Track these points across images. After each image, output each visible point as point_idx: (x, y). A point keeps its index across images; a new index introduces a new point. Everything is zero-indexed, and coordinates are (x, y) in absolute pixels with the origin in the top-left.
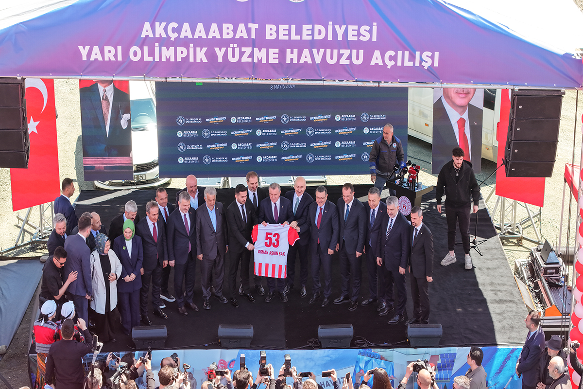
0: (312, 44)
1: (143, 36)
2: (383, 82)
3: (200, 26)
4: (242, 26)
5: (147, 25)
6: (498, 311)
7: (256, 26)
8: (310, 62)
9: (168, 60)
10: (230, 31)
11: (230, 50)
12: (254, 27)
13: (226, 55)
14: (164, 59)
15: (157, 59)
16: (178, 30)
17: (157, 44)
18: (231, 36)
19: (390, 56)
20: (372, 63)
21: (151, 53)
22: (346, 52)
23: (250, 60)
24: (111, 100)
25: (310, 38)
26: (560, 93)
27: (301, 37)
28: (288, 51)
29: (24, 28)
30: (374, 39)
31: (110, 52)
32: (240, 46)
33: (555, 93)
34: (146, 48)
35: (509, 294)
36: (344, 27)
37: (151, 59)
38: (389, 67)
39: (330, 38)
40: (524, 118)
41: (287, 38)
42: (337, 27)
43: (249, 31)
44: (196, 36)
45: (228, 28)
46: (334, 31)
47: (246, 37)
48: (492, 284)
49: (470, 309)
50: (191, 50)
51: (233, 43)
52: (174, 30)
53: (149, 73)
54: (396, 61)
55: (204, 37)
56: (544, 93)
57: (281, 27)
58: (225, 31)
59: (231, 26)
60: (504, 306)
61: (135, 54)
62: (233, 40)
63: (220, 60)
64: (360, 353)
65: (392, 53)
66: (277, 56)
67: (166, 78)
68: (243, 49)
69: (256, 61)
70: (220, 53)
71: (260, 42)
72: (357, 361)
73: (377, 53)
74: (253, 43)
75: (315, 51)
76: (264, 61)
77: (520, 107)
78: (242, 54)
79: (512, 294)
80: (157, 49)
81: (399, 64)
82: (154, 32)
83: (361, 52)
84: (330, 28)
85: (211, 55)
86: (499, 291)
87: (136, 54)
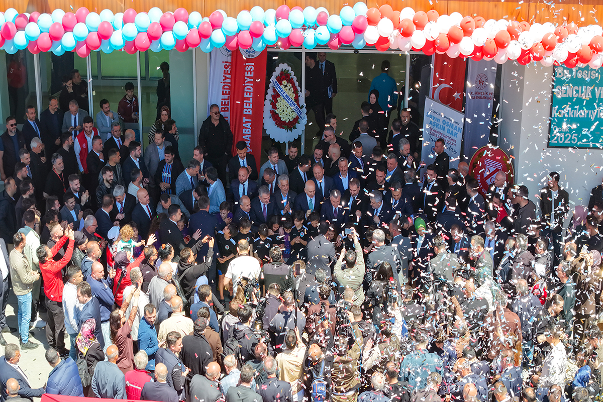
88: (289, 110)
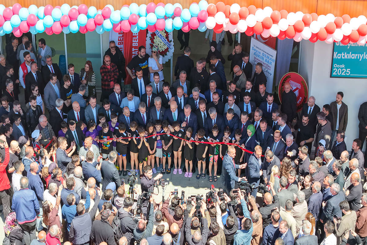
88: (162, 44)
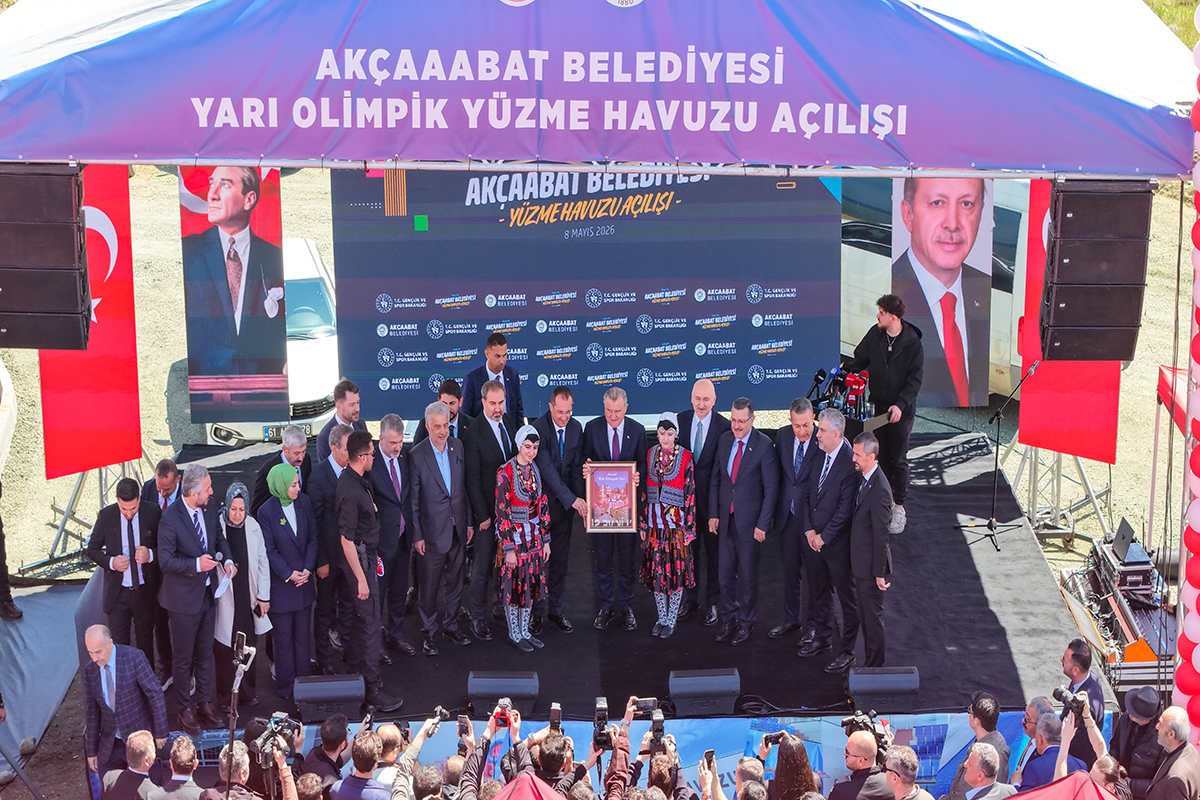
0: (656, 92)
1: (320, 76)
2: (796, 166)
3: (434, 56)
4: (516, 56)
5: (328, 55)
6: (1029, 649)
7: (545, 55)
8: (651, 126)
9: (370, 124)
10: (493, 65)
11: (493, 104)
12: (539, 56)
13: (483, 115)
14: (361, 124)
15: (347, 124)
16: (388, 65)
17: (347, 93)
18: (494, 75)
19: (811, 114)
20: (775, 129)
21: (337, 112)
22: (723, 107)
23: (532, 124)
24: (245, 260)
25: (651, 78)
26: (1148, 185)
27: (634, 77)
28: (609, 104)
29: (83, 63)
30: (779, 80)
31: (253, 109)
32: (512, 97)
33: (1138, 187)
34: (325, 102)
35: (1051, 619)
36: (718, 56)
37: (335, 123)
38: (808, 136)
39: (691, 78)
40: (1077, 237)
41: (605, 78)
42: (704, 56)
43: (529, 64)
44: (425, 77)
45: (488, 58)
46: (699, 61)
47: (524, 77)
48: (1016, 602)
49: (973, 647)
50: (416, 104)
51: (500, 91)
52: (381, 65)
53: (330, 152)
54: (822, 125)
55: (442, 77)
56: (1116, 188)
57: (595, 56)
58: (482, 65)
59: (495, 56)
60: (1041, 641)
61: (304, 113)
62: (499, 84)
63: (473, 124)
64: (754, 726)
65: (814, 108)
66: (585, 115)
67: (365, 162)
68: (519, 102)
69: (544, 125)
70: (472, 110)
71: (550, 87)
72: (748, 743)
73: (784, 109)
74: (538, 90)
75: (661, 104)
76: (560, 126)
77: (1069, 215)
78: (516, 111)
79: (1056, 619)
80: (347, 103)
81: (828, 129)
82: (342, 69)
83: (753, 106)
84: (691, 58)
85: (456, 115)
86: (1031, 613)
87: (306, 113)
